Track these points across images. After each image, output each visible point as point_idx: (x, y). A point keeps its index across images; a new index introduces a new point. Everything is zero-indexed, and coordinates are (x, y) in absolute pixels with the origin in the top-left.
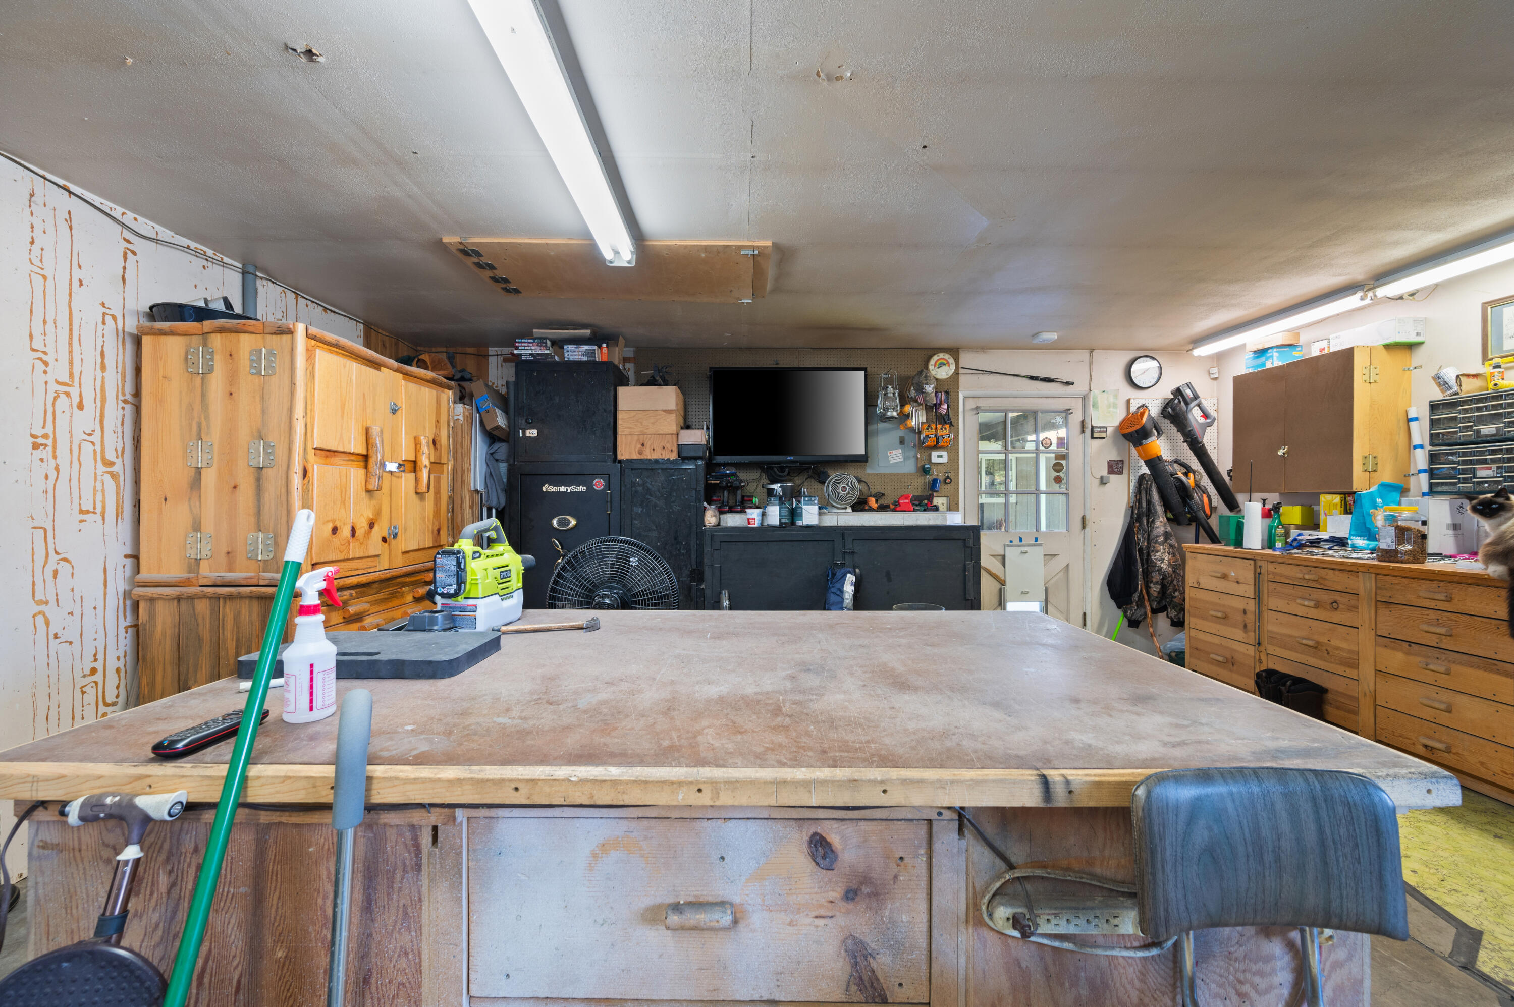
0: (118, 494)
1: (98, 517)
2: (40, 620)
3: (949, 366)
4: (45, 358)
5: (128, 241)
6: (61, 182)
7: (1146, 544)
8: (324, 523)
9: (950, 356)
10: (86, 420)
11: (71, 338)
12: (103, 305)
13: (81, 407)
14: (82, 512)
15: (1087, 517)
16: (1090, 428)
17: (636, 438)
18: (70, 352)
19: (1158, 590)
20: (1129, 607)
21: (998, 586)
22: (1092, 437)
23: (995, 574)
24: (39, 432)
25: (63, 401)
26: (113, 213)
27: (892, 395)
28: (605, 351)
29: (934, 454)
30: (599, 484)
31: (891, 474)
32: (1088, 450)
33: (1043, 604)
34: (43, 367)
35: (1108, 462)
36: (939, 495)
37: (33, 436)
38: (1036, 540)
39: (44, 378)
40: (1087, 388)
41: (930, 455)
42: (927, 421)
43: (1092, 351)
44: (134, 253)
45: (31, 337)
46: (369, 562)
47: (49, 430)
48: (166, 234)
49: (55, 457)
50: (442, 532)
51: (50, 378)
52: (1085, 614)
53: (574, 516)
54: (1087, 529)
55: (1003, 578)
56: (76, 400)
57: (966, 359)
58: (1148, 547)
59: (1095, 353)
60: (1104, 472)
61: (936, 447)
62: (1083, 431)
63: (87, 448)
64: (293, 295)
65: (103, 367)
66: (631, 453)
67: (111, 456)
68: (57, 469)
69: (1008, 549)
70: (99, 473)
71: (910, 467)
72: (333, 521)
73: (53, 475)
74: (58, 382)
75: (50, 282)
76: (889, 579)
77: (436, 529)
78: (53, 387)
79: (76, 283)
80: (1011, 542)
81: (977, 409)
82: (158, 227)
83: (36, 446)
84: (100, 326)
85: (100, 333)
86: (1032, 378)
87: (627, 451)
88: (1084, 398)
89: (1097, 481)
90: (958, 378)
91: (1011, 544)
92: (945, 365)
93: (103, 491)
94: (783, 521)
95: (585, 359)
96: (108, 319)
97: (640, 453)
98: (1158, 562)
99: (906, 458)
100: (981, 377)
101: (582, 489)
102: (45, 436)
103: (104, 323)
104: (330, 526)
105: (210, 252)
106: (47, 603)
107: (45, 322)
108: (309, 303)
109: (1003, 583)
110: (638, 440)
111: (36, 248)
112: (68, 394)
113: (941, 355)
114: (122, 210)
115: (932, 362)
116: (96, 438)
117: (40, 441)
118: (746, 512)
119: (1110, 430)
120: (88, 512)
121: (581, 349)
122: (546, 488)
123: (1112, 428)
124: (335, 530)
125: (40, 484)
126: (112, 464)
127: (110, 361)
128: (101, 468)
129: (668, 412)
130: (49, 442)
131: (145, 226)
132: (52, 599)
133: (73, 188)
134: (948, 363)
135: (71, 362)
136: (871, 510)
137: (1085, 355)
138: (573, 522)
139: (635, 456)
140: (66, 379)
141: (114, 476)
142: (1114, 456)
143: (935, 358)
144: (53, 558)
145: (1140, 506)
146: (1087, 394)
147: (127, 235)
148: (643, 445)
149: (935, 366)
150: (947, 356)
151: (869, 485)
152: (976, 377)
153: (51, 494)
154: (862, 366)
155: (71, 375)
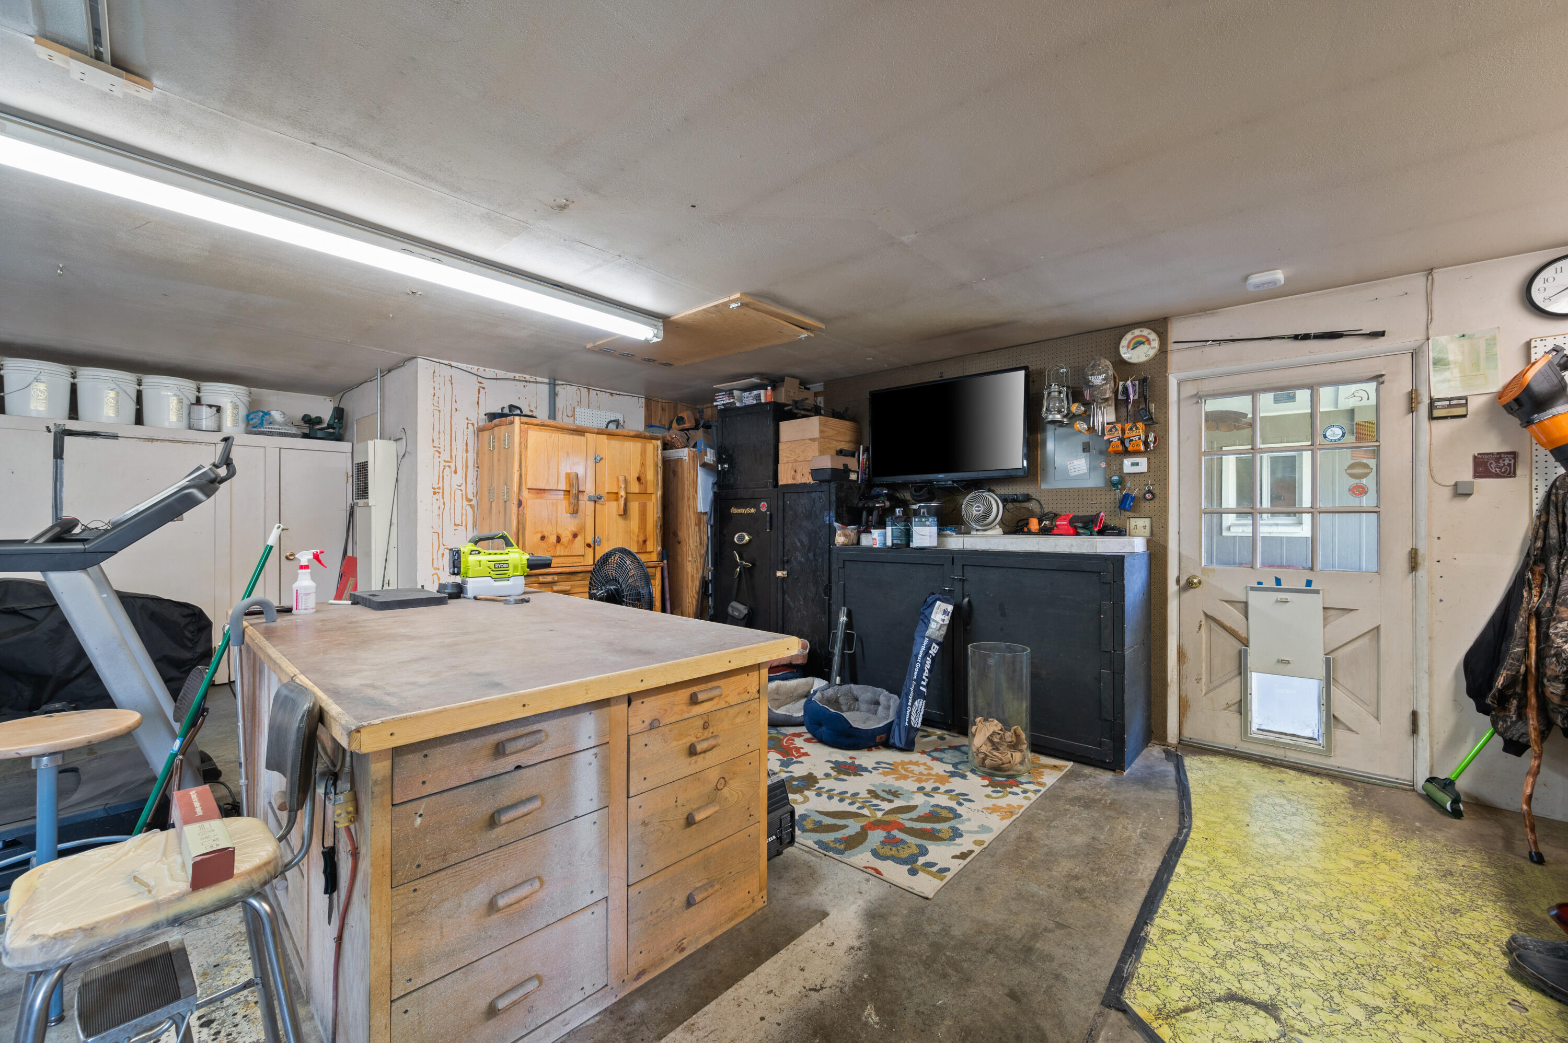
0: (474, 516)
1: (464, 528)
2: (435, 576)
3: (1150, 344)
4: (439, 450)
5: (481, 383)
6: (447, 362)
7: (1548, 605)
8: (534, 533)
9: (1149, 331)
10: (458, 479)
11: (451, 439)
12: (467, 419)
13: (455, 472)
14: (455, 525)
15: (1421, 552)
16: (1426, 401)
17: (791, 465)
18: (451, 445)
19: (1559, 692)
20: (1501, 714)
21: (1238, 645)
22: (1432, 418)
23: (1230, 628)
24: (436, 486)
25: (447, 470)
26: (472, 371)
27: (1056, 394)
28: (769, 393)
29: (1127, 462)
30: (764, 507)
31: (1070, 490)
32: (1424, 439)
33: (1323, 684)
34: (438, 455)
35: (1475, 458)
36: (1137, 515)
37: (434, 488)
38: (1309, 583)
39: (439, 460)
40: (1421, 337)
41: (1122, 464)
42: (1118, 420)
43: (1430, 271)
44: (484, 388)
45: (433, 441)
46: (575, 559)
47: (441, 485)
48: (501, 374)
49: (443, 498)
50: (648, 543)
51: (441, 460)
52: (1414, 714)
53: (749, 534)
54: (1422, 572)
55: (1244, 635)
56: (453, 469)
57: (1178, 331)
58: (1551, 611)
59: (1437, 274)
60: (1466, 473)
61: (1127, 453)
62: (1411, 410)
63: (459, 493)
64: (586, 390)
65: (467, 451)
66: (787, 479)
67: (470, 496)
68: (444, 504)
69: (1252, 594)
70: (464, 505)
71: (1096, 481)
72: (542, 532)
73: (442, 507)
74: (445, 461)
75: (442, 412)
76: (1004, 615)
77: (641, 540)
78: (443, 464)
79: (454, 410)
80: (1260, 583)
81: (1199, 398)
82: (497, 371)
83: (435, 493)
84: (466, 430)
85: (465, 434)
86: (1296, 337)
87: (785, 478)
88: (1415, 354)
89: (1447, 492)
90: (1166, 358)
91: (1260, 587)
92: (1143, 343)
93: (466, 514)
94: (895, 542)
95: (755, 402)
96: (470, 426)
97: (794, 479)
98: (1559, 640)
99: (1092, 468)
100: (1207, 350)
101: (753, 510)
102: (439, 488)
103: (467, 428)
104: (539, 535)
105: (528, 377)
106: (439, 569)
107: (439, 432)
108: (598, 392)
109: (1245, 642)
110: (793, 467)
111: (436, 398)
112: (449, 467)
113: (1137, 332)
114: (476, 368)
115: (1124, 343)
116: (463, 487)
117: (437, 490)
118: (871, 532)
119: (1475, 404)
120: (458, 525)
121: (752, 395)
122: (734, 510)
123: (1484, 399)
124: (543, 538)
125: (436, 511)
126: (471, 500)
127: (470, 448)
128: (465, 503)
129: (813, 440)
130: (441, 491)
131: (490, 372)
132: (441, 568)
133: (453, 364)
134: (1148, 340)
135: (451, 450)
136: (1030, 533)
137: (1419, 281)
138: (747, 538)
139: (790, 482)
140: (449, 459)
141: (472, 507)
142: (1492, 444)
143: (1129, 336)
144: (442, 547)
145: (1546, 536)
146: (1421, 347)
147: (480, 379)
148: (795, 471)
149: (1128, 347)
150: (1146, 332)
151: (1042, 502)
152: (1198, 352)
153: (441, 516)
154: (1022, 365)
155: (451, 457)
